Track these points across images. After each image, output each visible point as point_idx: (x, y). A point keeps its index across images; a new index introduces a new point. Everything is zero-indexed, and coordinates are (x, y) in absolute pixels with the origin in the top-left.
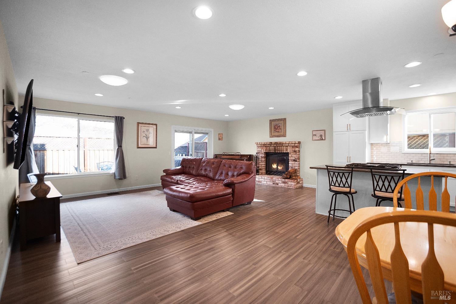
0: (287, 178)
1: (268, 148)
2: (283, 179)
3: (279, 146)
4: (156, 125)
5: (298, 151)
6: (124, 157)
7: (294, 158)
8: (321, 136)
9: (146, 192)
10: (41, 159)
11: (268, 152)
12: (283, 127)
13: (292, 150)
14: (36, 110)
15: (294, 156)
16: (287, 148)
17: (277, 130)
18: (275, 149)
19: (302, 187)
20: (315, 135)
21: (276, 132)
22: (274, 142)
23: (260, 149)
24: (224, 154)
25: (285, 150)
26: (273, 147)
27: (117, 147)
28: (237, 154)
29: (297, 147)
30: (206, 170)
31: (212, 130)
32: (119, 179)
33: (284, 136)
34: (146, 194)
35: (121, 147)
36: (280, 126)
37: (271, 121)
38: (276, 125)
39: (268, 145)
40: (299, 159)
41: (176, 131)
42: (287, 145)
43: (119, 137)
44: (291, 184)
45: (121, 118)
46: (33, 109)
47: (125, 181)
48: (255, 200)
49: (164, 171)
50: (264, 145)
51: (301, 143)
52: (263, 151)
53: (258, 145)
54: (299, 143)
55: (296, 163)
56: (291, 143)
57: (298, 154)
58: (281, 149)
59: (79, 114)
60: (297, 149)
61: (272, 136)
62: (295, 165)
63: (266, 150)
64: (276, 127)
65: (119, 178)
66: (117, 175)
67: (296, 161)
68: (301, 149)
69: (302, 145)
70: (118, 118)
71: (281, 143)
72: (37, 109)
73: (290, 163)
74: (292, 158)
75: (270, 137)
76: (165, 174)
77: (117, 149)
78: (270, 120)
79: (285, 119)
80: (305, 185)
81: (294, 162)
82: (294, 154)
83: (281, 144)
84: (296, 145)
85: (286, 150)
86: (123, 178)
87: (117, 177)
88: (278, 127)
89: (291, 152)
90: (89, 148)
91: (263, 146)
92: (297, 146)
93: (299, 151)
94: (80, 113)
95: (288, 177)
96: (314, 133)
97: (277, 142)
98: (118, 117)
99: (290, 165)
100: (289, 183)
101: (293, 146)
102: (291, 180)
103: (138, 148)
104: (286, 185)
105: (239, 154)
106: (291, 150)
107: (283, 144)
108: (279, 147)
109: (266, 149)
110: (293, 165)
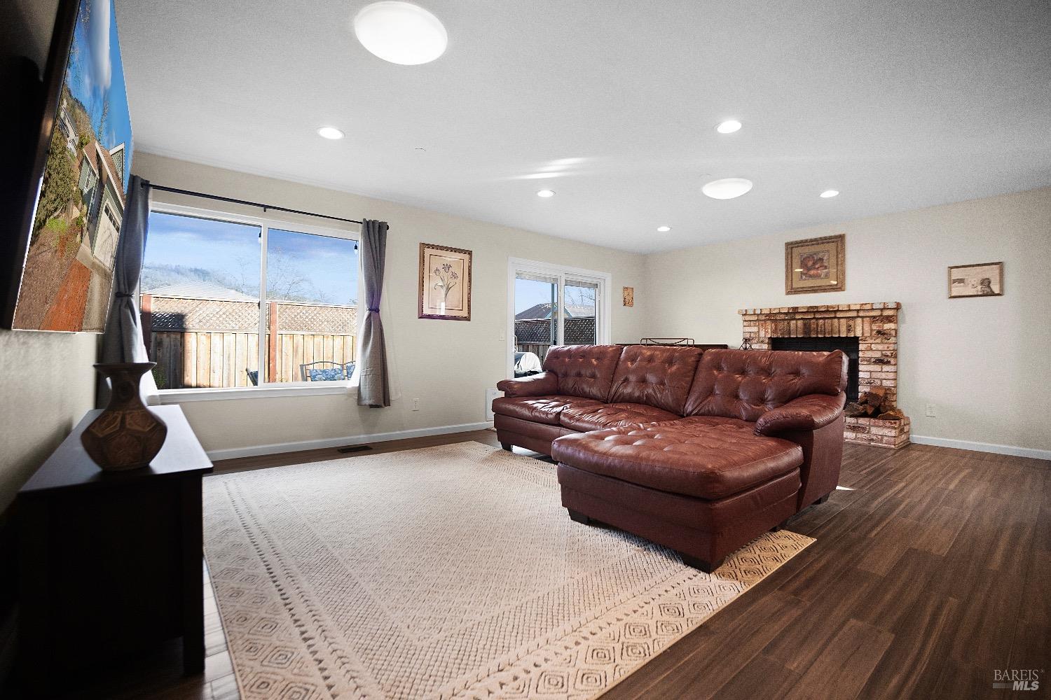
0: (864, 415)
1: (781, 325)
2: (851, 416)
3: (821, 318)
4: (470, 253)
5: (893, 333)
6: (386, 343)
7: (878, 355)
8: (986, 282)
9: (448, 447)
10: (170, 352)
11: (783, 338)
12: (833, 260)
13: (872, 330)
14: (151, 190)
15: (880, 347)
16: (851, 323)
17: (812, 272)
18: (807, 328)
19: (908, 446)
20: (961, 281)
21: (810, 276)
22: (803, 307)
23: (755, 329)
24: (644, 342)
25: (844, 329)
26: (800, 323)
27: (367, 313)
28: (684, 343)
29: (889, 319)
30: (643, 381)
31: (609, 278)
32: (371, 406)
33: (839, 288)
34: (453, 455)
35: (377, 311)
36: (821, 260)
37: (791, 247)
38: (810, 256)
39: (782, 317)
40: (896, 357)
41: (519, 275)
42: (854, 314)
43: (374, 280)
44: (882, 432)
45: (379, 226)
46: (142, 185)
47: (386, 413)
48: (838, 488)
49: (502, 385)
50: (771, 317)
51: (904, 307)
52: (766, 332)
53: (747, 318)
54: (898, 307)
55: (886, 368)
56: (868, 307)
57: (893, 340)
58: (828, 328)
59: (265, 207)
60: (887, 326)
61: (792, 291)
62: (884, 376)
63: (775, 331)
64: (810, 263)
65: (371, 402)
66: (366, 393)
67: (888, 363)
68: (902, 325)
69: (907, 315)
70: (371, 225)
71: (832, 307)
72: (151, 186)
73: (861, 368)
74: (869, 354)
75: (788, 293)
76: (502, 394)
77: (365, 317)
78: (787, 244)
79: (841, 239)
80: (917, 438)
81: (877, 368)
82: (877, 341)
83: (832, 312)
84: (886, 313)
85: (849, 331)
86: (383, 405)
87: (367, 401)
88: (814, 264)
89: (867, 334)
90: (282, 329)
91: (765, 320)
92: (892, 316)
93: (896, 330)
94: (270, 207)
95: (870, 411)
96: (957, 274)
97: (817, 307)
98: (374, 222)
99: (861, 375)
100: (874, 430)
101: (874, 317)
102: (881, 422)
103: (422, 317)
104: (859, 435)
105: (691, 343)
106: (867, 328)
107: (838, 311)
108: (821, 321)
109: (776, 329)
110: (874, 375)
